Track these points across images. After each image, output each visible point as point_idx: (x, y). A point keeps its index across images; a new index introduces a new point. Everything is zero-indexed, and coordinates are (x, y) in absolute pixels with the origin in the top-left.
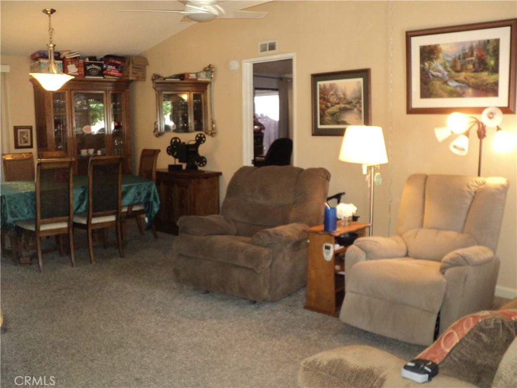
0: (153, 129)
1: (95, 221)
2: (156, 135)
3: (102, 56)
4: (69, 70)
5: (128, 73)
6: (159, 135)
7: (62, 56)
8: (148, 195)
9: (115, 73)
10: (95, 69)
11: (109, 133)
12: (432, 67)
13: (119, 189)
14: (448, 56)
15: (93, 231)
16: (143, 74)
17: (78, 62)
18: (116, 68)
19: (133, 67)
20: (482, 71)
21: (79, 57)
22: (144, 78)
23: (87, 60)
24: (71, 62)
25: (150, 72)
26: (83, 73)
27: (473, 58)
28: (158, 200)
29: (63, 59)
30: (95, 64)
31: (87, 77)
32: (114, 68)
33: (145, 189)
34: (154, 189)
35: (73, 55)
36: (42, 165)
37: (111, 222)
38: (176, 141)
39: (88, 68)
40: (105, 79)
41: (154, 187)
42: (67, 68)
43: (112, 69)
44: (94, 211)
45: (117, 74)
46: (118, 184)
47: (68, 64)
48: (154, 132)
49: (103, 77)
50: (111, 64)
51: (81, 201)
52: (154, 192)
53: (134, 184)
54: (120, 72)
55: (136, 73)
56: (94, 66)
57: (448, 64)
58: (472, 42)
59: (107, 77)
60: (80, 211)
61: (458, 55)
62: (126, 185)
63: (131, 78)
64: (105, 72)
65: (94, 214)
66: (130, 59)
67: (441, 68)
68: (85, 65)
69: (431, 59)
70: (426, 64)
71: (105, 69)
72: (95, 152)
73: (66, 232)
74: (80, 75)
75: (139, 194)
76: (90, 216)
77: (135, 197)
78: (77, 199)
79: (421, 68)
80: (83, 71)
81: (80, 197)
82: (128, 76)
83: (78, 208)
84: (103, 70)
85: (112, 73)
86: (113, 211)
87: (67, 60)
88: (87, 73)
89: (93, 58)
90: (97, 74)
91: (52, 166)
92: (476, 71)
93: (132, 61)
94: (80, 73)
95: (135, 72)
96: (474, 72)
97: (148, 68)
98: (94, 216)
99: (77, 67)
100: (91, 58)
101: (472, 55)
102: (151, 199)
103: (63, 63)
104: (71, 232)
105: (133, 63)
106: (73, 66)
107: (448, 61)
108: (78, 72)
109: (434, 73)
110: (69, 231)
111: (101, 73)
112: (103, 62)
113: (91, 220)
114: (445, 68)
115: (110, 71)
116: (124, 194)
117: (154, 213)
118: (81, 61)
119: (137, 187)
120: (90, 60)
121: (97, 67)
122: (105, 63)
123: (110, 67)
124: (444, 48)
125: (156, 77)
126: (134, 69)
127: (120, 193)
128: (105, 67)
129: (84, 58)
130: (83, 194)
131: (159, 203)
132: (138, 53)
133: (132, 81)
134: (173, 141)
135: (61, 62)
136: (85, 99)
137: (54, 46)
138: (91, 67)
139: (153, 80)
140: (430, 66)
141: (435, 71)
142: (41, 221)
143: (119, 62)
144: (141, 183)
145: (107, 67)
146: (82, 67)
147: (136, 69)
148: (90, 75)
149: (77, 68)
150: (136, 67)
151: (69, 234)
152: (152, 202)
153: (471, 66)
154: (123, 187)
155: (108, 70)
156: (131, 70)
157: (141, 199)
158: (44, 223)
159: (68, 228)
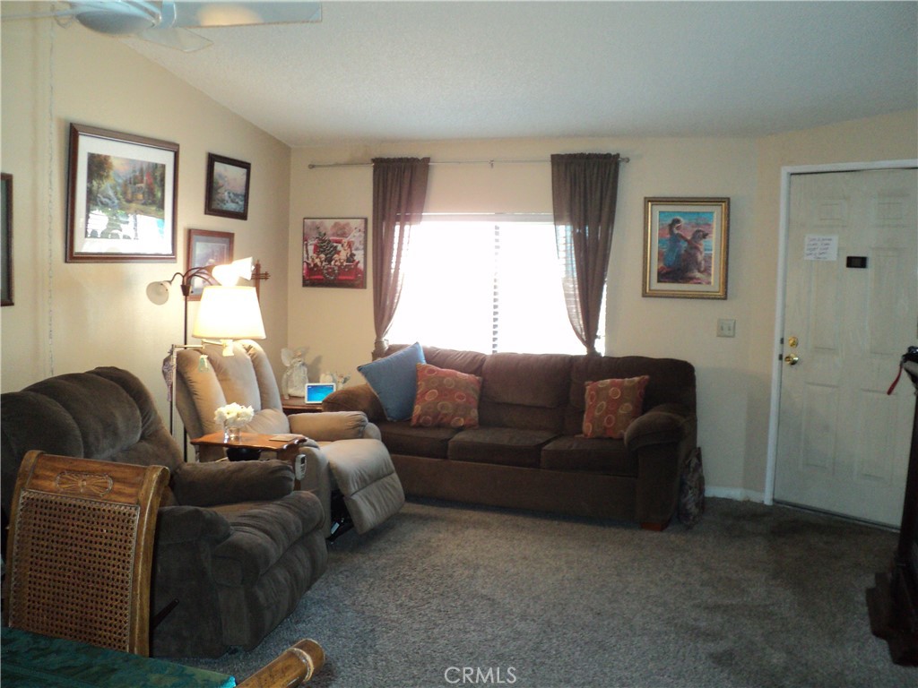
12: (100, 190)
14: (119, 176)
20: (150, 204)
27: (143, 185)
57: (118, 188)
58: (142, 162)
61: (128, 176)
67: (111, 193)
69: (101, 177)
70: (95, 183)
79: (88, 188)
92: (144, 204)
96: (143, 204)
101: (142, 182)
107: (119, 185)
109: (104, 200)
114: (116, 193)
124: (116, 163)
140: (99, 188)
141: (104, 197)
153: (140, 196)
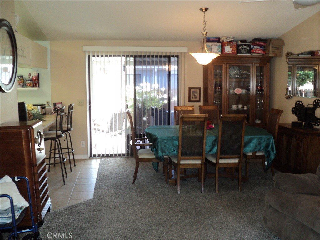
0: (285, 93)
1: (222, 161)
2: (287, 97)
3: (251, 40)
4: (225, 50)
5: (269, 51)
6: (289, 98)
7: (221, 41)
8: (267, 146)
9: (259, 52)
10: (245, 48)
11: (253, 95)
13: (242, 140)
15: (219, 168)
16: (280, 52)
17: (233, 44)
18: (261, 48)
19: (273, 47)
21: (233, 40)
22: (281, 55)
23: (239, 43)
24: (227, 44)
25: (285, 50)
26: (236, 52)
28: (275, 150)
29: (222, 43)
30: (245, 45)
31: (238, 54)
32: (259, 48)
33: (265, 141)
34: (272, 142)
35: (229, 39)
36: (184, 118)
37: (235, 163)
38: (299, 104)
39: (240, 48)
40: (252, 56)
41: (272, 140)
42: (224, 48)
43: (257, 49)
44: (221, 154)
45: (260, 52)
46: (242, 135)
47: (225, 46)
48: (286, 95)
49: (250, 55)
50: (256, 45)
51: (213, 146)
52: (272, 144)
53: (256, 136)
54: (263, 51)
55: (275, 52)
56: (244, 47)
59: (254, 54)
60: (211, 152)
62: (249, 137)
63: (270, 55)
64: (252, 51)
65: (221, 156)
66: (270, 40)
68: (238, 46)
71: (252, 49)
72: (243, 107)
73: (199, 167)
74: (233, 53)
75: (259, 144)
76: (218, 157)
77: (256, 146)
78: (210, 144)
80: (235, 50)
81: (212, 143)
82: (269, 53)
83: (210, 151)
84: (251, 49)
85: (257, 51)
86: (237, 156)
87: (224, 43)
88: (238, 51)
89: (244, 41)
90: (246, 52)
91: (192, 120)
93: (272, 42)
94: (234, 52)
95: (274, 50)
97: (284, 47)
98: (221, 158)
99: (231, 47)
100: (242, 41)
102: (269, 149)
103: (222, 45)
104: (203, 167)
105: (272, 44)
106: (229, 46)
108: (232, 51)
110: (201, 166)
111: (249, 51)
112: (251, 44)
113: (219, 161)
115: (255, 50)
116: (247, 143)
117: (271, 160)
118: (235, 43)
119: (259, 138)
120: (241, 43)
121: (246, 47)
122: (252, 44)
123: (256, 47)
125: (289, 54)
126: (273, 49)
127: (243, 142)
128: (252, 47)
129: (237, 42)
130: (215, 141)
131: (275, 152)
132: (277, 37)
133: (272, 57)
134: (297, 103)
135: (221, 44)
136: (238, 70)
137: (207, 33)
138: (242, 47)
139: (287, 56)
142: (182, 157)
143: (262, 44)
144: (262, 136)
145: (253, 47)
146: (235, 47)
147: (275, 49)
148: (241, 53)
149: (231, 49)
150: (274, 46)
151: (201, 169)
152: (270, 151)
154: (247, 138)
155: (254, 49)
156: (271, 49)
157: (260, 148)
158: (184, 159)
159: (202, 164)
